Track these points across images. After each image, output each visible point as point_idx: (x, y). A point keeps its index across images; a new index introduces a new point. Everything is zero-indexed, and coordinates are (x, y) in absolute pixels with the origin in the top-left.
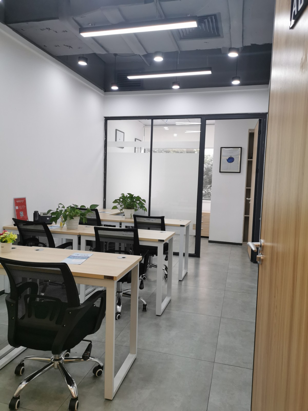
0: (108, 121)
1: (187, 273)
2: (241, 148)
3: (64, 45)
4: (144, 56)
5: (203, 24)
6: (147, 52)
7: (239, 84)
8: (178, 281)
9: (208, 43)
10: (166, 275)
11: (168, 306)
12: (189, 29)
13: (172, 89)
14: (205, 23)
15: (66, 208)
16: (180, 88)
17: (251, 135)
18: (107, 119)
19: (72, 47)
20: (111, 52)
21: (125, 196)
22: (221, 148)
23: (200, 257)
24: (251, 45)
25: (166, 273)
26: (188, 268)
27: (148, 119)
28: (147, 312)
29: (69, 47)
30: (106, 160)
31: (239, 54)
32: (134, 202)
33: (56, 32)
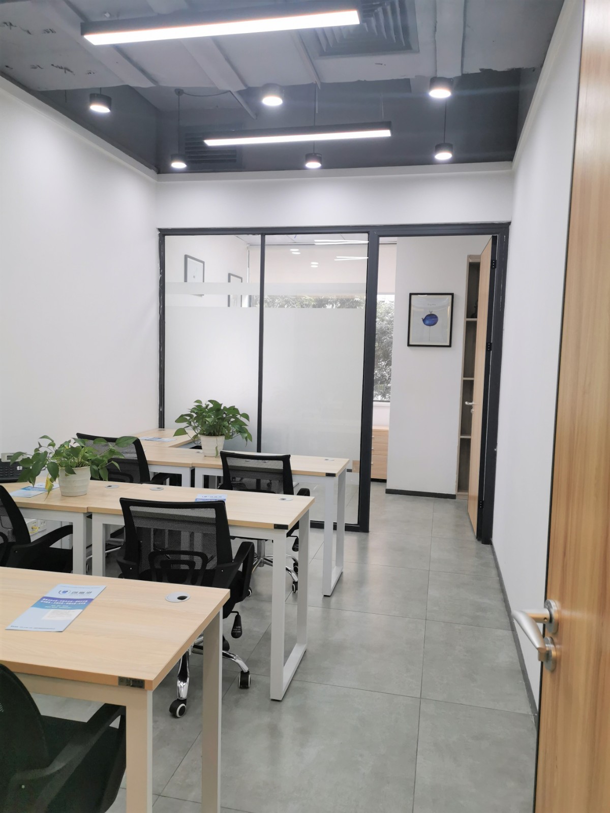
0: (166, 237)
1: (342, 573)
2: (452, 295)
3: (53, 65)
4: (240, 93)
5: (373, 20)
6: (246, 85)
7: (452, 158)
8: (322, 596)
9: (385, 65)
10: (295, 583)
11: (299, 670)
12: (340, 29)
13: (305, 169)
14: (377, 16)
15: (57, 447)
16: (322, 168)
17: (474, 268)
18: (164, 233)
19: (72, 70)
20: (162, 84)
21: (204, 406)
22: (411, 294)
23: (370, 530)
24: (479, 71)
25: (296, 580)
26: (344, 560)
27: (254, 234)
28: (250, 690)
29: (63, 70)
30: (164, 322)
31: (452, 93)
32: (223, 419)
33: (29, 32)
